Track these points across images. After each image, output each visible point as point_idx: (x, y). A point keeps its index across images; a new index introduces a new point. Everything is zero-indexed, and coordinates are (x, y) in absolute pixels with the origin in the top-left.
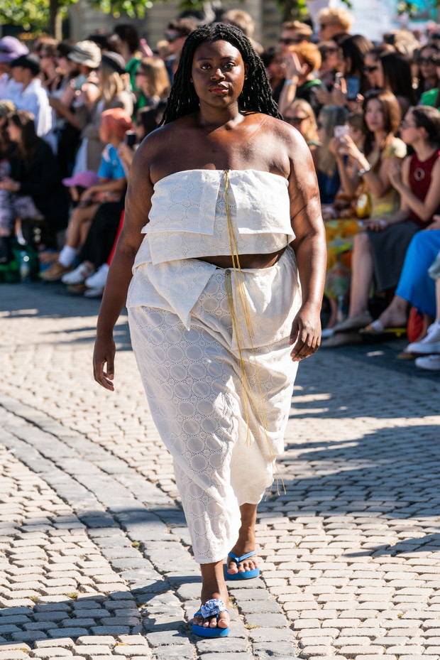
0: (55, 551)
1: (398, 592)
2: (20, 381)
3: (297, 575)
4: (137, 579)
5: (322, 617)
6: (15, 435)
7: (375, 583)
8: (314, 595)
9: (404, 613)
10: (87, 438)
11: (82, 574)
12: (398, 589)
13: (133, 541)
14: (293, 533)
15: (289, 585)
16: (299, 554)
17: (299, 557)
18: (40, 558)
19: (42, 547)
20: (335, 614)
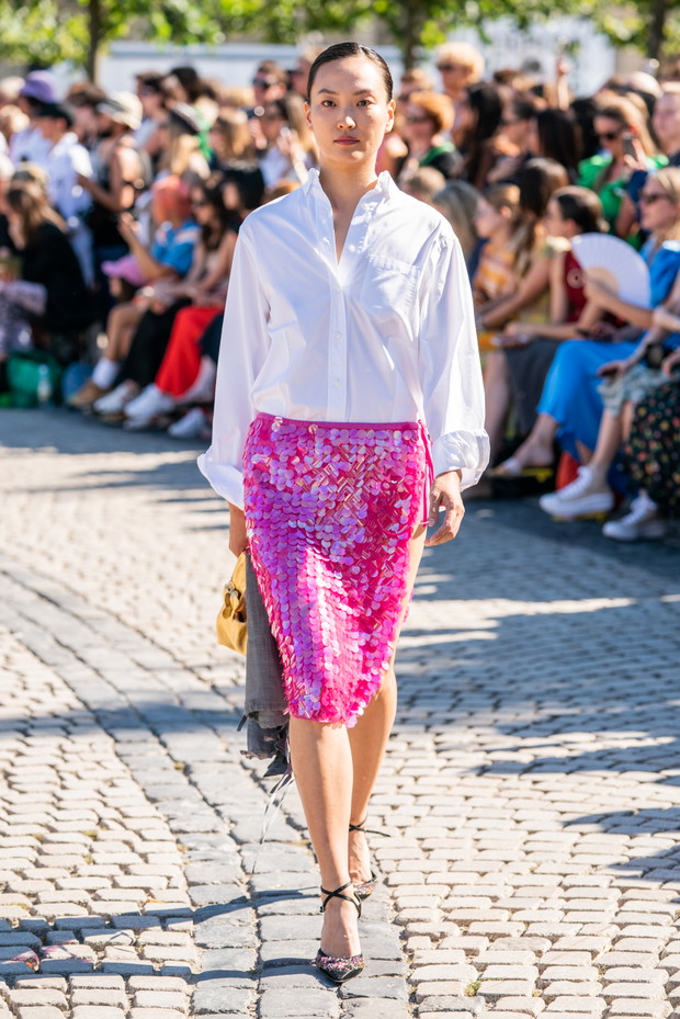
0: (71, 773)
1: (532, 837)
2: (32, 540)
3: (397, 812)
4: (179, 814)
5: (427, 870)
6: (21, 614)
7: (501, 824)
8: (419, 839)
9: (539, 865)
10: (119, 620)
11: (105, 804)
12: (531, 832)
13: (175, 761)
14: (393, 755)
15: (384, 825)
16: (400, 784)
17: (399, 787)
18: (48, 783)
19: (52, 766)
20: (444, 866)
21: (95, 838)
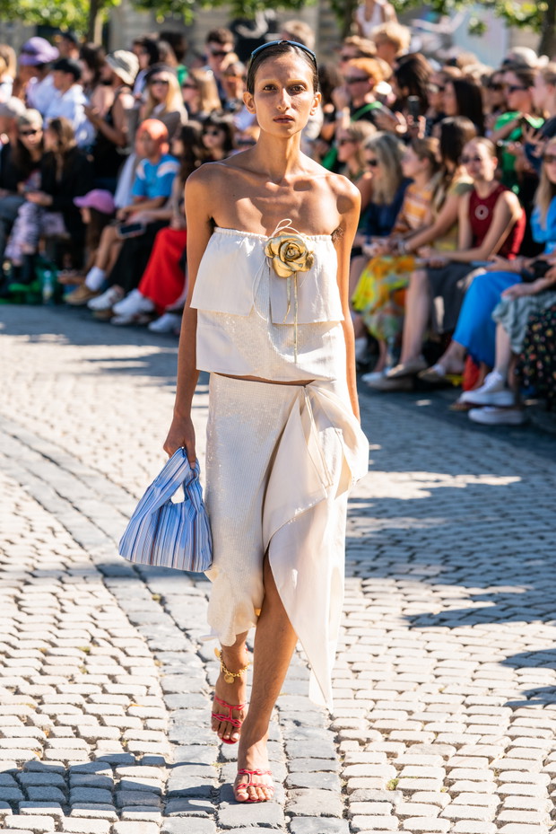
0: (69, 600)
1: (441, 664)
2: (38, 412)
4: (156, 636)
5: (356, 687)
6: (29, 471)
7: (415, 653)
8: (350, 663)
9: (446, 687)
10: (107, 478)
11: (96, 626)
12: (440, 660)
13: (153, 593)
18: (51, 607)
19: (54, 594)
20: (371, 684)
21: (88, 653)
